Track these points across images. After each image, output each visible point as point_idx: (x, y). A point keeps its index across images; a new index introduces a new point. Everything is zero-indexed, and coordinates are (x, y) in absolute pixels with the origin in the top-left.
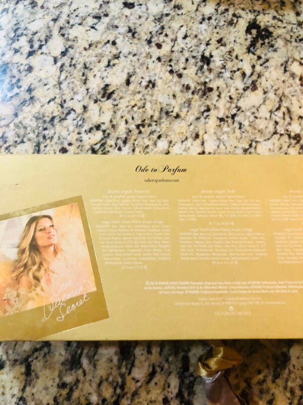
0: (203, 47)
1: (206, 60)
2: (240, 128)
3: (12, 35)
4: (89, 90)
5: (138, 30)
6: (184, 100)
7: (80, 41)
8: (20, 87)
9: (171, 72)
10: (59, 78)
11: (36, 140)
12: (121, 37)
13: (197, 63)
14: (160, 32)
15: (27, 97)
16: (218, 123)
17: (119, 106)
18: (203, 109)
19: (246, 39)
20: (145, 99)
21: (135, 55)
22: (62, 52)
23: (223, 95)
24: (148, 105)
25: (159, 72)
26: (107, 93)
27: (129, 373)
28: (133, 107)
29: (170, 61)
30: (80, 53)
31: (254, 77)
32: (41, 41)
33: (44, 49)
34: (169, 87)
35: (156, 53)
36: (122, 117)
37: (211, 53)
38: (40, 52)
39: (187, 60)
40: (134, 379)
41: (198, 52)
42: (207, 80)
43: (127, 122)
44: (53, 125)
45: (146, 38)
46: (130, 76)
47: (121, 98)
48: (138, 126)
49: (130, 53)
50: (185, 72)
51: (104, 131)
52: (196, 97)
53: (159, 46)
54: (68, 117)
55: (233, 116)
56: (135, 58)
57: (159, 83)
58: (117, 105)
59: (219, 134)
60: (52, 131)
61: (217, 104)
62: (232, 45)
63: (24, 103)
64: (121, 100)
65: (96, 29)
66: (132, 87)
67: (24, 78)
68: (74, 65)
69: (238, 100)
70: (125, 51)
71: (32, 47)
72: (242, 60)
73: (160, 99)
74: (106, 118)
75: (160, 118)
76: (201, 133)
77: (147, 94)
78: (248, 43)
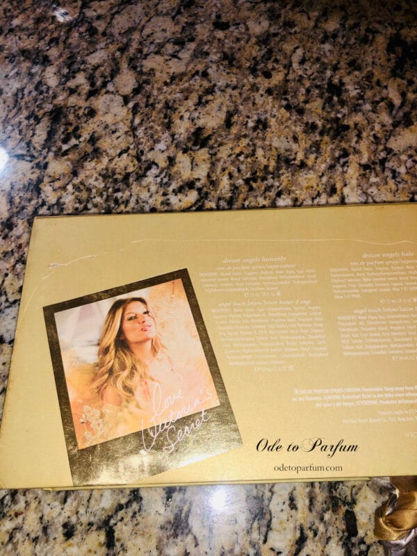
0: (329, 73)
1: (336, 89)
2: (394, 177)
3: (65, 71)
4: (176, 137)
5: (238, 56)
6: (310, 143)
7: (158, 74)
8: (80, 136)
9: (288, 107)
10: (132, 122)
11: (104, 205)
12: (214, 67)
13: (322, 93)
14: (266, 57)
15: (89, 149)
16: (362, 172)
17: (219, 155)
18: (337, 154)
19: (389, 60)
20: (254, 145)
21: (235, 88)
22: (134, 90)
23: (364, 134)
24: (260, 152)
25: (271, 108)
26: (199, 138)
27: (265, 541)
28: (239, 155)
29: (286, 93)
30: (159, 89)
31: (406, 109)
32: (105, 77)
33: (110, 87)
34: (286, 127)
35: (264, 83)
36: (224, 170)
37: (340, 81)
38: (104, 91)
39: (308, 91)
40: (272, 549)
41: (323, 80)
42: (339, 116)
43: (231, 176)
44: (128, 186)
45: (248, 65)
46: (230, 115)
47: (221, 144)
48: (247, 181)
49: (227, 86)
50: (308, 106)
51: (200, 190)
52: (326, 138)
53: (268, 75)
54: (149, 173)
55: (383, 162)
56: (236, 92)
57: (273, 122)
58: (215, 154)
59: (365, 186)
60: (127, 193)
61: (357, 146)
62: (369, 69)
63: (85, 157)
64: (221, 148)
65: (179, 58)
66: (234, 130)
67: (84, 125)
68: (153, 105)
69: (387, 140)
70: (221, 83)
71: (92, 84)
72: (386, 87)
73: (276, 143)
74: (202, 172)
75: (278, 168)
76: (338, 186)
77: (257, 138)
78: (392, 64)
